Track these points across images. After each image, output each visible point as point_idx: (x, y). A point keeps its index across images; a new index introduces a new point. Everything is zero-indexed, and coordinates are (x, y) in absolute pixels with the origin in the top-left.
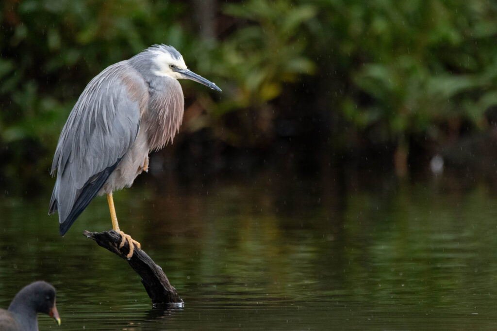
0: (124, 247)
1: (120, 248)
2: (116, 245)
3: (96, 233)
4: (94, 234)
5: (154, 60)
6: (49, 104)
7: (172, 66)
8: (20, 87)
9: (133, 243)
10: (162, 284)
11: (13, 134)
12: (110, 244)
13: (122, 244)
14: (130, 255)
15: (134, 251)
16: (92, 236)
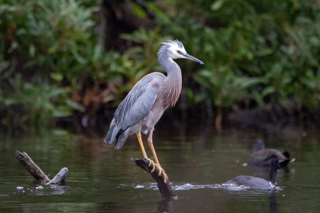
0: (150, 167)
1: (148, 167)
2: (147, 166)
3: (137, 159)
4: (136, 160)
5: (169, 49)
6: (28, 86)
7: (179, 52)
8: (13, 76)
9: (155, 165)
10: (168, 186)
11: (9, 102)
12: (143, 165)
13: (150, 165)
14: (153, 170)
15: (155, 169)
16: (135, 161)
